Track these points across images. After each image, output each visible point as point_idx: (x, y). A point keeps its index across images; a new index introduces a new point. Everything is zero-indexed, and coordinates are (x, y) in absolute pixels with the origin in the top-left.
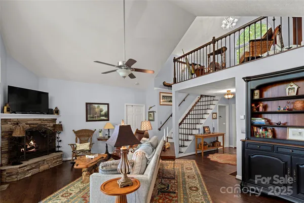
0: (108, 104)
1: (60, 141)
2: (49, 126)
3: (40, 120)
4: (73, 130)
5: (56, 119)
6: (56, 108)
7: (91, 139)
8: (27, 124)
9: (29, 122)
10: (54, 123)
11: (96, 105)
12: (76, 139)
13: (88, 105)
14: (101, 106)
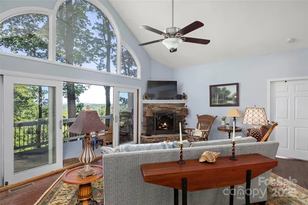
0: (237, 84)
1: (186, 124)
2: (178, 110)
3: (169, 104)
4: (197, 115)
5: (184, 104)
6: (184, 94)
7: (211, 127)
8: (159, 107)
9: (161, 106)
10: (182, 107)
11: (221, 88)
12: (198, 124)
13: (212, 88)
14: (228, 88)
